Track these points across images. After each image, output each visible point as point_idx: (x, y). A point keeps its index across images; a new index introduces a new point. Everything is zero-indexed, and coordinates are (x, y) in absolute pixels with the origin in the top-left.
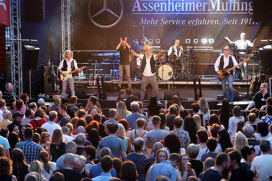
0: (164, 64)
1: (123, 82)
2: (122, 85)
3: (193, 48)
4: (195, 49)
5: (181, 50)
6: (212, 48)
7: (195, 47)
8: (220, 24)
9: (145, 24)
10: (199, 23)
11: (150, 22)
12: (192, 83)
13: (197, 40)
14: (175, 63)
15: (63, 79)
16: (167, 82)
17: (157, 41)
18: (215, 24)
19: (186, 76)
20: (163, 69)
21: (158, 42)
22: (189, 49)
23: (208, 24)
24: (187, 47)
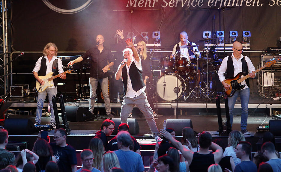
0: (167, 74)
1: (98, 104)
2: (96, 110)
3: (216, 47)
4: (220, 48)
5: (196, 50)
6: (248, 47)
7: (219, 45)
8: (262, 5)
9: (135, 6)
10: (227, 4)
11: (144, 4)
12: (214, 105)
13: (222, 33)
14: (185, 73)
15: (40, 89)
16: (172, 104)
17: (155, 35)
18: (253, 5)
19: (204, 94)
20: (165, 82)
21: (156, 37)
22: (210, 48)
23: (241, 5)
24: (206, 45)
